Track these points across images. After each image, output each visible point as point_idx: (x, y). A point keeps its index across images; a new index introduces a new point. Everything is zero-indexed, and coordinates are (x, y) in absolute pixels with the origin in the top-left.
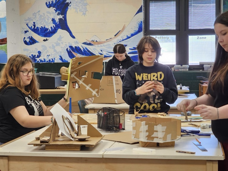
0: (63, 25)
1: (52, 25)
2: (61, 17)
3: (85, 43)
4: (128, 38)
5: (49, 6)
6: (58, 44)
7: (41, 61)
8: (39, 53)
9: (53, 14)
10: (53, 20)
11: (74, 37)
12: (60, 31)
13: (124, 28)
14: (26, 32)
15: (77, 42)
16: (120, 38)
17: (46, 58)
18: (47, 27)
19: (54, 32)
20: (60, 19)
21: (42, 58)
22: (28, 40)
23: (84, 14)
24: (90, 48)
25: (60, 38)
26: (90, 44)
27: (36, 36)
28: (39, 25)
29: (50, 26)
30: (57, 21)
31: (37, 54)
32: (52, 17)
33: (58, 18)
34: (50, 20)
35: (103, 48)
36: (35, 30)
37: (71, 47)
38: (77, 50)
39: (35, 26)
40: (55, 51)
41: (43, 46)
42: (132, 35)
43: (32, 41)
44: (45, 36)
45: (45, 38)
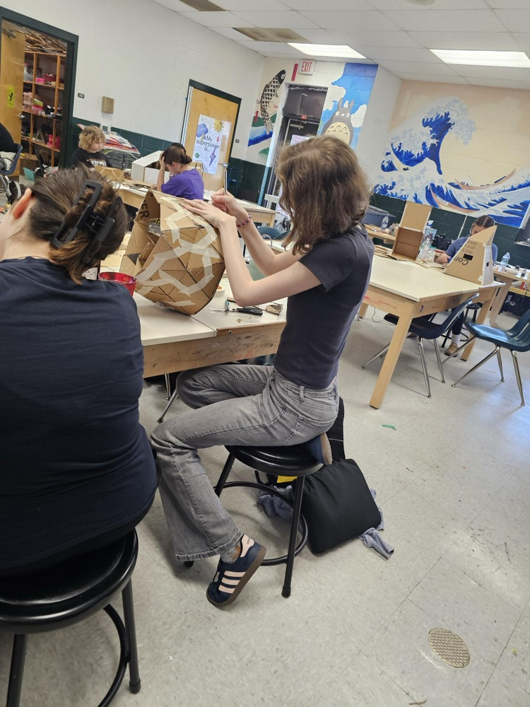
0: (433, 153)
1: (421, 151)
2: (435, 141)
3: (451, 184)
4: (513, 189)
5: (425, 124)
6: (418, 178)
7: (392, 194)
8: (394, 184)
9: (427, 137)
10: (424, 144)
11: (440, 172)
12: (427, 160)
13: (511, 175)
14: (388, 154)
15: (442, 181)
16: (500, 187)
17: (398, 192)
18: (413, 152)
19: (419, 160)
20: (433, 145)
21: (394, 191)
22: (386, 165)
23: (466, 143)
24: (456, 192)
25: (423, 171)
26: (457, 187)
27: (397, 163)
28: (404, 149)
29: (417, 151)
30: (428, 146)
31: (390, 185)
32: (424, 140)
33: (431, 142)
34: (420, 145)
35: (474, 196)
36: (399, 154)
37: (432, 185)
38: (439, 190)
39: (400, 148)
40: (412, 185)
41: (400, 176)
42: (520, 187)
43: (391, 168)
44: (407, 164)
45: (406, 167)
